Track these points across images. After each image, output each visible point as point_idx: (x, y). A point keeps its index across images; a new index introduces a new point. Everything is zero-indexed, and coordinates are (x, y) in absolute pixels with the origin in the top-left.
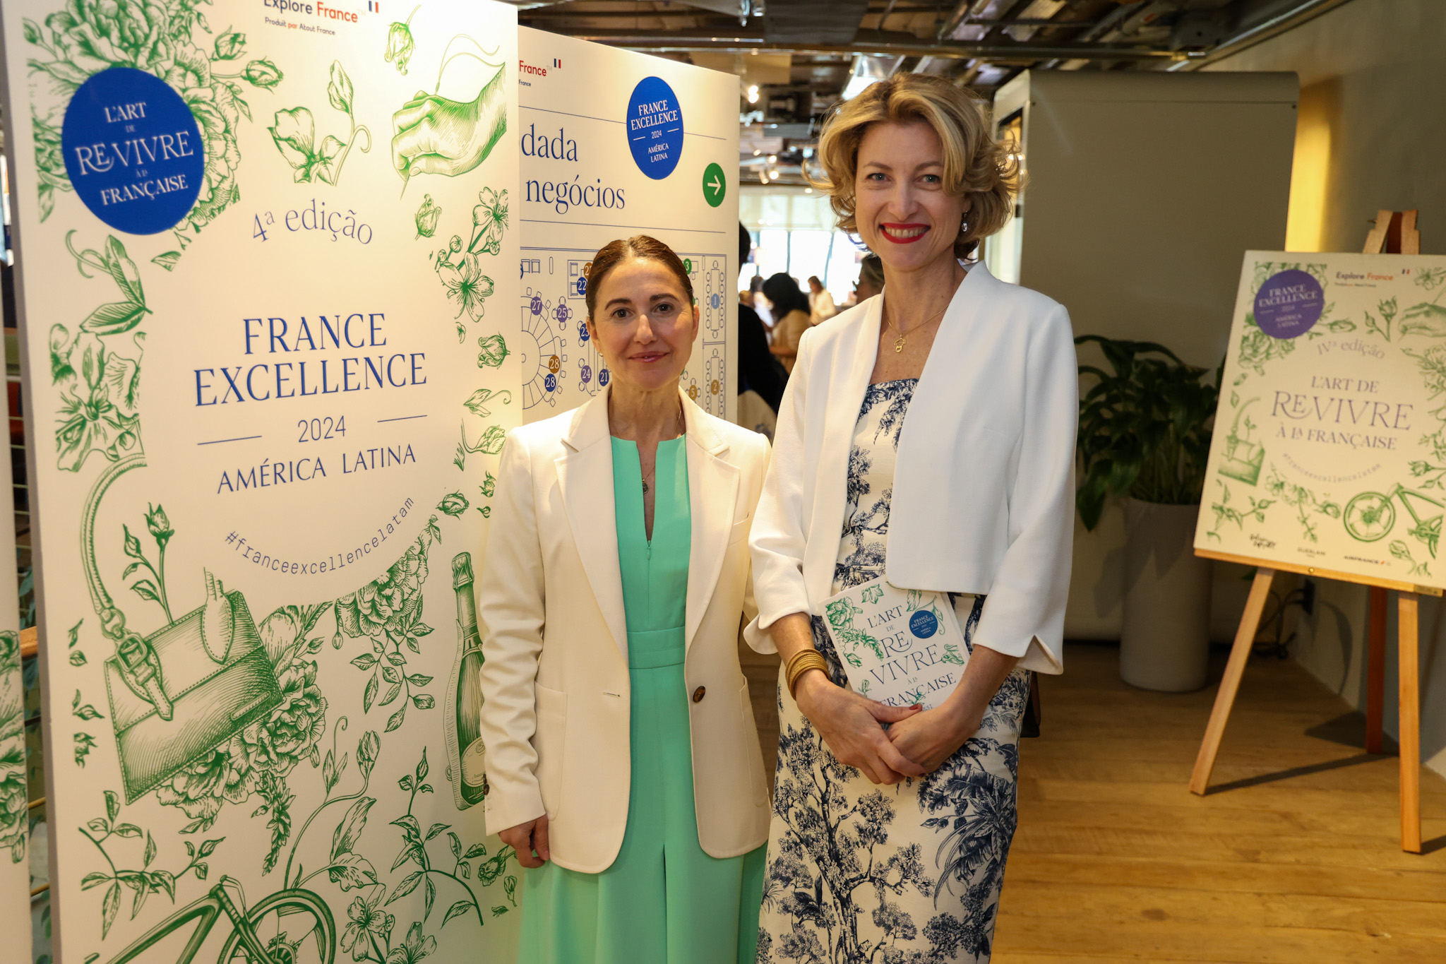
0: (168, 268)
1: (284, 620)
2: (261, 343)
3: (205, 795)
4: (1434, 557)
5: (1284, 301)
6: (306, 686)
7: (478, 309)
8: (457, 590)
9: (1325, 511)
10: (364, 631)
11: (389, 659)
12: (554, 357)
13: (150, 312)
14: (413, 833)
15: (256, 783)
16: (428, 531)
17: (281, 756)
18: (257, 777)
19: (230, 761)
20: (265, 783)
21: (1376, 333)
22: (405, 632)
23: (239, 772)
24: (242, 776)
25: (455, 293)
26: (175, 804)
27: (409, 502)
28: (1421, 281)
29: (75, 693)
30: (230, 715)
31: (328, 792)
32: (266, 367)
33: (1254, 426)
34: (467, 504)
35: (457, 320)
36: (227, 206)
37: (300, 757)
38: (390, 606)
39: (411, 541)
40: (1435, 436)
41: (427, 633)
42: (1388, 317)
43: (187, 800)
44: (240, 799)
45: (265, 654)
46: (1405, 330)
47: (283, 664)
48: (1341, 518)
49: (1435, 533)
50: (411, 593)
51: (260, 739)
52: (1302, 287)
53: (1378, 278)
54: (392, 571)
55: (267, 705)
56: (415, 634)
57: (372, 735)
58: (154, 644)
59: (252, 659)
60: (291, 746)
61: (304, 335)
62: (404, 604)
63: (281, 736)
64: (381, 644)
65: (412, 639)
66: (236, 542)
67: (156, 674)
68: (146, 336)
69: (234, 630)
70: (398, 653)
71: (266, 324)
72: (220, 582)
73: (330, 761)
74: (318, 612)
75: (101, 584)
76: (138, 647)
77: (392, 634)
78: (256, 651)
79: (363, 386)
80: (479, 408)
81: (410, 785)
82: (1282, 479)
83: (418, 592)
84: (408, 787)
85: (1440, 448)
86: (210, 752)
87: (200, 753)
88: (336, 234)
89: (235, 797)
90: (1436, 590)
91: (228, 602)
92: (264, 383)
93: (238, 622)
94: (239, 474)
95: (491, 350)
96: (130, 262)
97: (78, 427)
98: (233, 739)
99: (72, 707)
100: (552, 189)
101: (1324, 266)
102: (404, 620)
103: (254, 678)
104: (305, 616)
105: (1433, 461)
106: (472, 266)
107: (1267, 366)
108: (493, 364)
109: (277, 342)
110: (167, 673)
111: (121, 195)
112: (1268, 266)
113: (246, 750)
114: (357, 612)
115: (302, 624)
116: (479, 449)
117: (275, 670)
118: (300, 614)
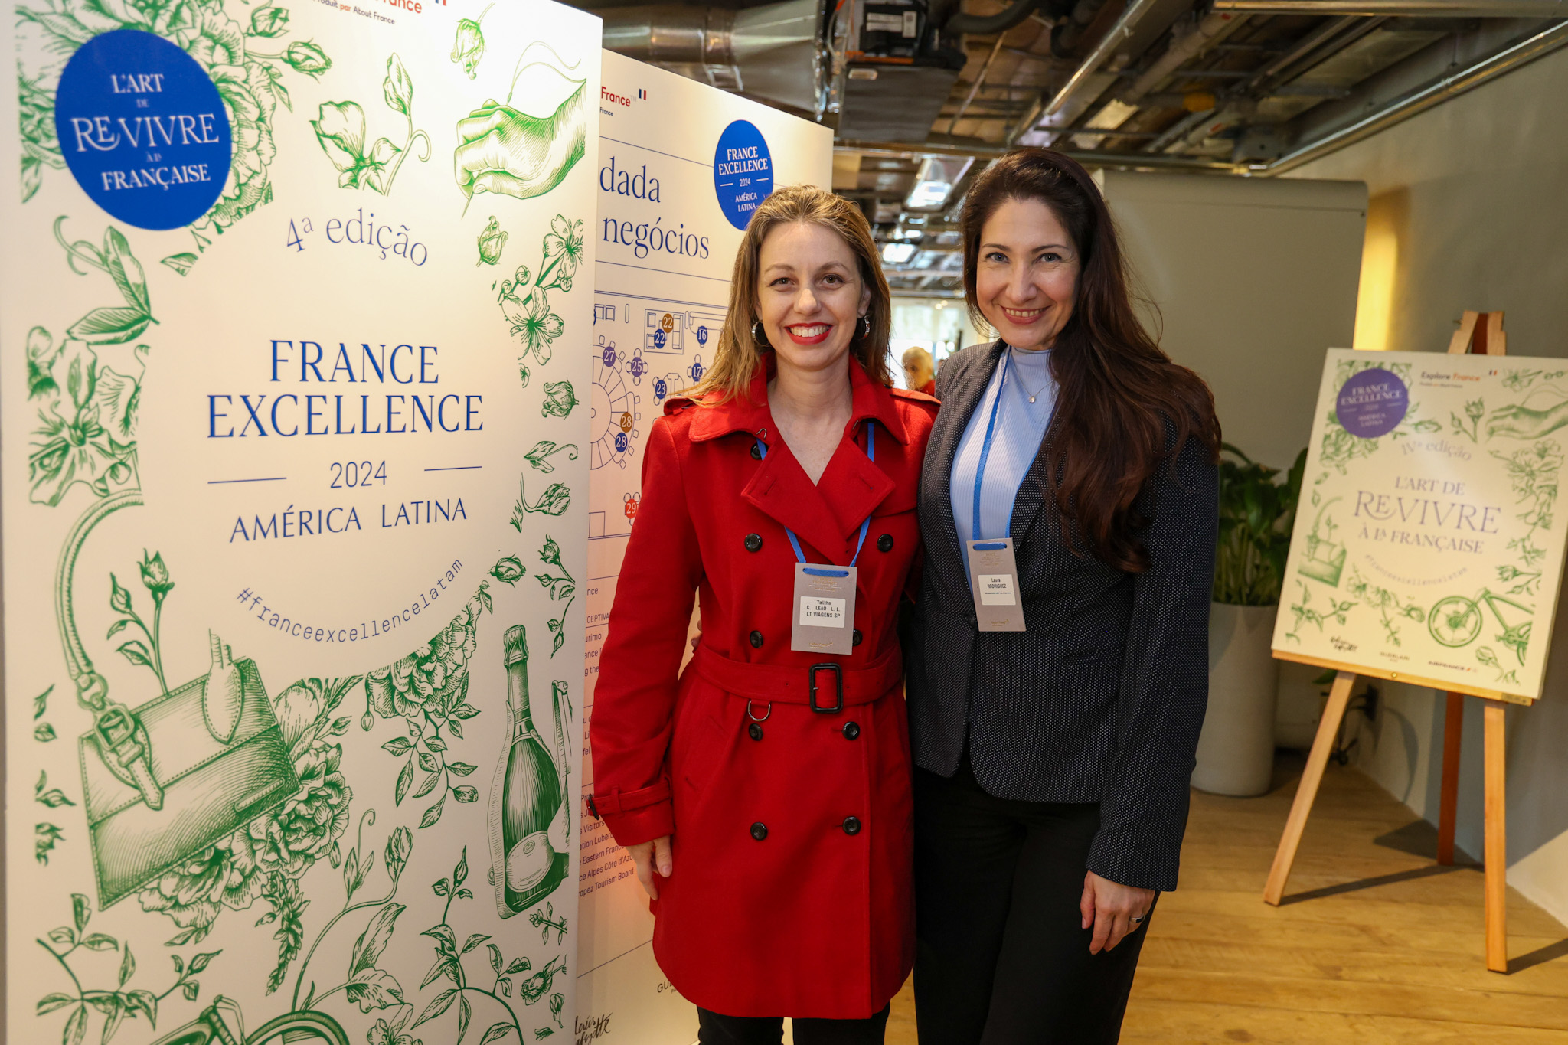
0: (181, 272)
1: (304, 695)
2: (290, 370)
3: (200, 899)
4: (1522, 664)
5: (1367, 400)
6: (327, 773)
7: (544, 351)
8: (509, 668)
9: (1409, 614)
10: (399, 711)
11: (427, 745)
12: (627, 414)
13: (157, 322)
14: (448, 945)
15: (263, 886)
16: (478, 598)
17: (294, 854)
18: (264, 879)
19: (232, 860)
20: (273, 885)
21: (1462, 434)
22: (447, 714)
23: (242, 872)
24: (246, 878)
25: (520, 330)
26: (161, 910)
27: (457, 564)
28: (1509, 382)
29: (39, 775)
30: (234, 805)
31: (349, 897)
32: (295, 398)
33: (1336, 526)
34: (523, 571)
35: (520, 361)
36: (257, 207)
37: (317, 856)
38: (430, 682)
39: (458, 609)
40: (1523, 540)
41: (473, 716)
42: (1475, 418)
43: (177, 905)
44: (241, 905)
45: (279, 734)
46: (1492, 432)
47: (301, 747)
48: (1425, 623)
49: (1523, 640)
50: (456, 670)
51: (270, 835)
52: (1386, 387)
53: (1465, 378)
54: (434, 643)
55: (280, 794)
56: (458, 716)
57: (404, 831)
58: (143, 718)
59: (264, 739)
60: (306, 842)
61: (342, 364)
62: (446, 682)
63: (295, 831)
64: (418, 727)
65: (454, 722)
66: (250, 601)
67: (144, 754)
68: (150, 350)
69: (243, 704)
70: (437, 737)
71: (298, 347)
72: (228, 647)
73: (352, 861)
74: (345, 686)
75: (79, 643)
76: (123, 721)
77: (432, 716)
78: (269, 730)
79: (409, 428)
80: (542, 462)
81: (446, 890)
82: (1364, 581)
83: (463, 668)
84: (443, 892)
85: (1529, 553)
86: (209, 848)
87: (195, 850)
88: (385, 251)
89: (236, 902)
90: (1525, 699)
91: (237, 671)
92: (292, 415)
93: (248, 695)
94: (257, 520)
95: (557, 398)
96: (134, 260)
97: (59, 453)
98: (237, 834)
99: (34, 791)
100: (632, 230)
101: (1409, 366)
102: (446, 700)
103: (265, 762)
104: (330, 691)
105: (1522, 566)
106: (540, 301)
107: (1349, 465)
108: (559, 414)
109: (309, 369)
110: (158, 753)
111: (127, 180)
112: (1351, 364)
113: (252, 846)
114: (392, 689)
115: (326, 700)
116: (542, 509)
117: (291, 753)
118: (324, 689)
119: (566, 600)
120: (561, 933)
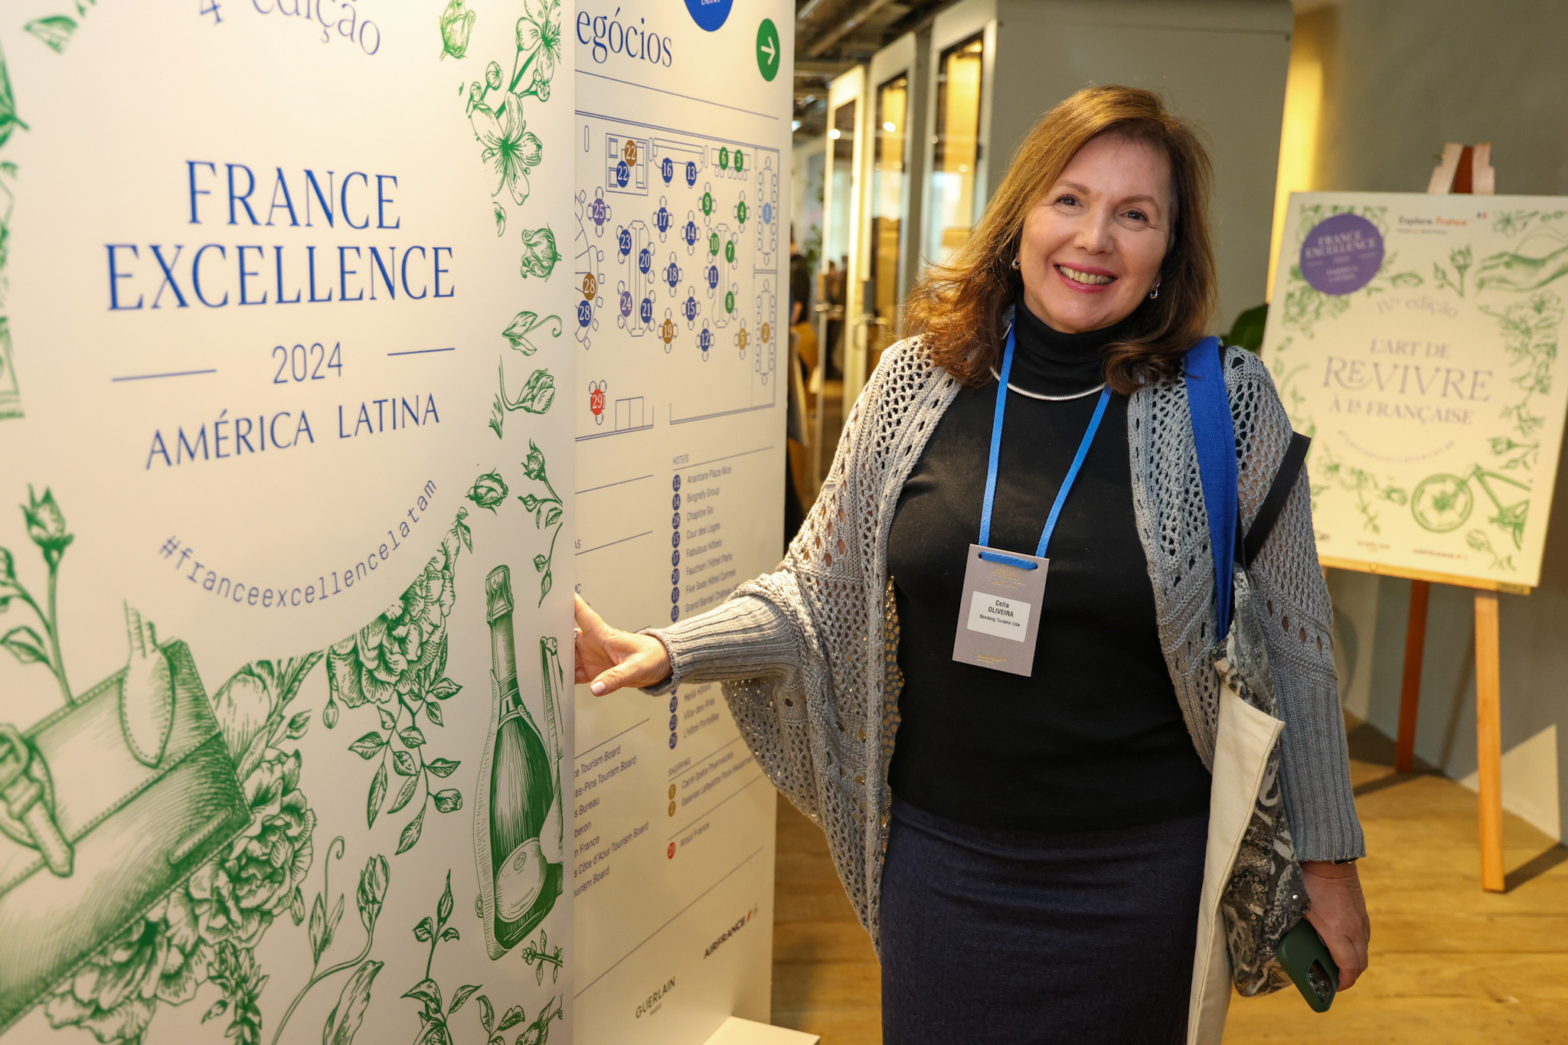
0: (55, 46)
1: (251, 686)
2: (213, 206)
3: (128, 998)
4: (1519, 548)
5: (1336, 250)
6: (284, 794)
7: (521, 185)
8: (492, 624)
9: (1389, 496)
10: (369, 696)
11: (403, 739)
12: (589, 276)
13: (25, 127)
14: (433, 1006)
15: (210, 964)
16: (455, 532)
17: (246, 913)
18: (209, 954)
19: (169, 934)
20: (223, 961)
21: (1447, 288)
22: (424, 694)
23: (182, 949)
24: (187, 956)
25: (493, 155)
26: (77, 1023)
27: (430, 486)
28: (1500, 226)
30: (168, 855)
31: (316, 962)
32: (222, 249)
33: (1302, 399)
34: (505, 491)
35: (495, 199)
37: (275, 912)
38: (404, 653)
39: (432, 550)
40: (1518, 407)
41: (454, 694)
42: (1462, 269)
43: (99, 1012)
44: (183, 996)
45: (223, 745)
46: (1481, 284)
47: (250, 760)
48: (1408, 506)
49: (1520, 520)
50: (433, 633)
51: (216, 890)
52: (1357, 235)
53: (1449, 223)
54: (407, 598)
55: (227, 830)
56: (437, 696)
57: (379, 861)
58: (40, 742)
59: (203, 755)
60: (262, 894)
61: (281, 199)
62: (422, 650)
63: (248, 880)
64: (391, 715)
65: (432, 704)
66: (177, 554)
67: (44, 797)
68: (20, 172)
69: (173, 707)
70: (414, 728)
71: (223, 172)
72: (151, 626)
73: (319, 911)
74: (302, 669)
76: (12, 750)
77: (406, 698)
78: (209, 741)
79: (367, 295)
80: (522, 341)
81: (429, 932)
82: (1336, 460)
83: (441, 630)
84: (426, 936)
85: (1525, 421)
86: (137, 922)
87: (120, 926)
88: (328, 30)
89: (176, 994)
90: (1522, 587)
91: (164, 660)
92: (219, 276)
93: (181, 693)
94: (181, 435)
95: (538, 250)
98: (174, 896)
100: (589, 24)
101: (1384, 210)
102: (422, 675)
103: (206, 788)
104: (283, 677)
105: (1517, 437)
106: (515, 114)
107: (1318, 327)
108: (539, 272)
109: (239, 206)
110: (65, 795)
112: (1317, 209)
113: (193, 911)
114: (358, 666)
115: (279, 690)
116: (523, 405)
117: (238, 771)
118: (276, 674)
119: (553, 528)
120: (556, 967)
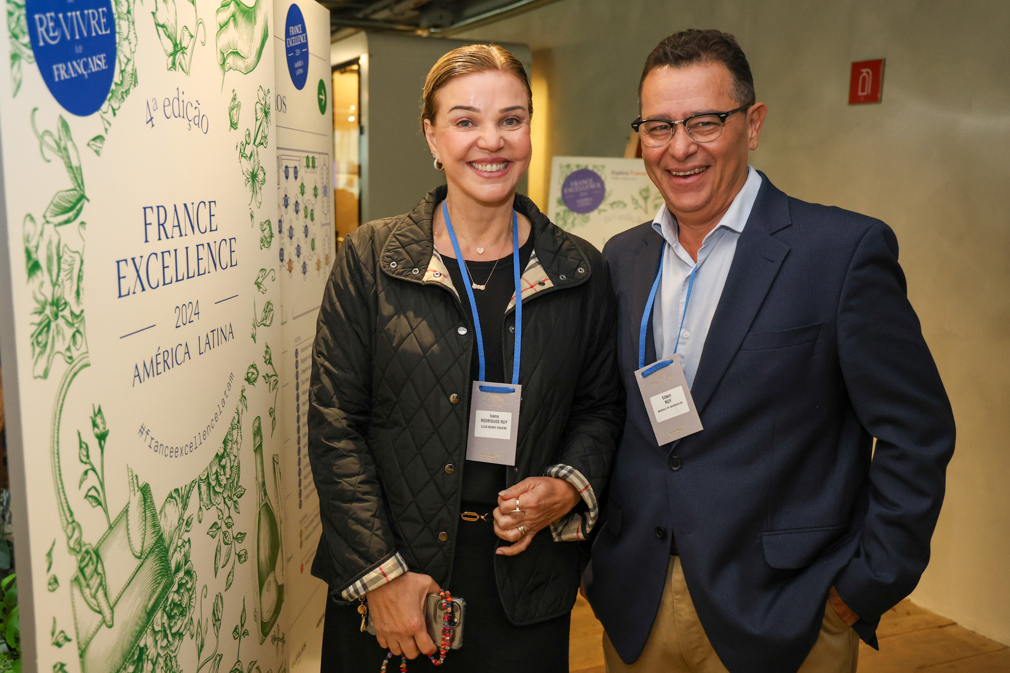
0: (98, 153)
1: (172, 505)
2: (153, 232)
6: (185, 564)
7: (259, 197)
8: (255, 451)
11: (226, 524)
13: (88, 200)
15: (162, 668)
16: (241, 401)
17: (173, 635)
18: (161, 660)
19: (147, 653)
20: (166, 666)
21: (639, 209)
22: (233, 497)
23: (152, 662)
24: (154, 665)
25: (249, 182)
27: (232, 376)
29: (52, 621)
30: (146, 606)
31: (199, 659)
32: (156, 255)
34: (258, 374)
35: (250, 207)
36: (131, 90)
37: (184, 633)
38: (225, 474)
39: (234, 412)
41: (243, 494)
42: (645, 199)
45: (163, 541)
47: (173, 548)
50: (234, 461)
51: (163, 625)
53: (635, 174)
54: (225, 442)
55: (166, 589)
56: (237, 497)
57: (219, 597)
58: (100, 552)
59: (157, 548)
60: (179, 624)
61: (176, 222)
62: (231, 471)
63: (174, 617)
64: (221, 511)
65: (236, 502)
66: (145, 434)
67: (102, 583)
68: (87, 226)
69: (146, 522)
70: (229, 517)
71: (156, 211)
72: (137, 477)
74: (190, 491)
75: (66, 499)
76: (91, 559)
77: (227, 501)
78: (158, 539)
79: (207, 271)
80: (261, 286)
81: (238, 634)
83: (238, 458)
84: (237, 636)
86: (136, 648)
87: (130, 652)
88: (190, 123)
91: (142, 496)
92: (156, 271)
93: (148, 514)
94: (144, 365)
95: (266, 233)
96: (74, 145)
97: (46, 329)
98: (148, 631)
99: (50, 636)
101: (603, 167)
102: (232, 486)
103: (158, 567)
104: (183, 497)
108: (266, 245)
109: (162, 229)
111: (67, 71)
112: (568, 166)
113: (155, 639)
114: (209, 484)
115: (182, 505)
116: (262, 323)
117: (169, 554)
118: (181, 496)
119: (275, 390)
120: (283, 645)
